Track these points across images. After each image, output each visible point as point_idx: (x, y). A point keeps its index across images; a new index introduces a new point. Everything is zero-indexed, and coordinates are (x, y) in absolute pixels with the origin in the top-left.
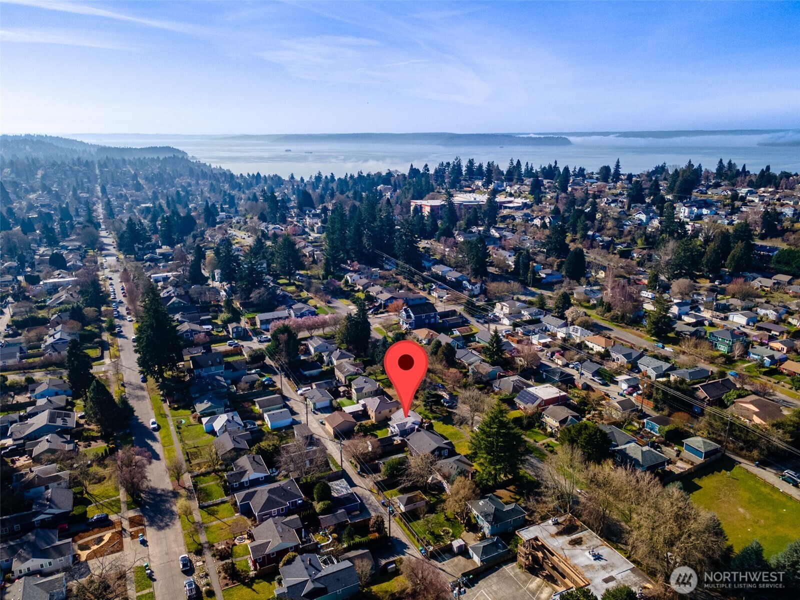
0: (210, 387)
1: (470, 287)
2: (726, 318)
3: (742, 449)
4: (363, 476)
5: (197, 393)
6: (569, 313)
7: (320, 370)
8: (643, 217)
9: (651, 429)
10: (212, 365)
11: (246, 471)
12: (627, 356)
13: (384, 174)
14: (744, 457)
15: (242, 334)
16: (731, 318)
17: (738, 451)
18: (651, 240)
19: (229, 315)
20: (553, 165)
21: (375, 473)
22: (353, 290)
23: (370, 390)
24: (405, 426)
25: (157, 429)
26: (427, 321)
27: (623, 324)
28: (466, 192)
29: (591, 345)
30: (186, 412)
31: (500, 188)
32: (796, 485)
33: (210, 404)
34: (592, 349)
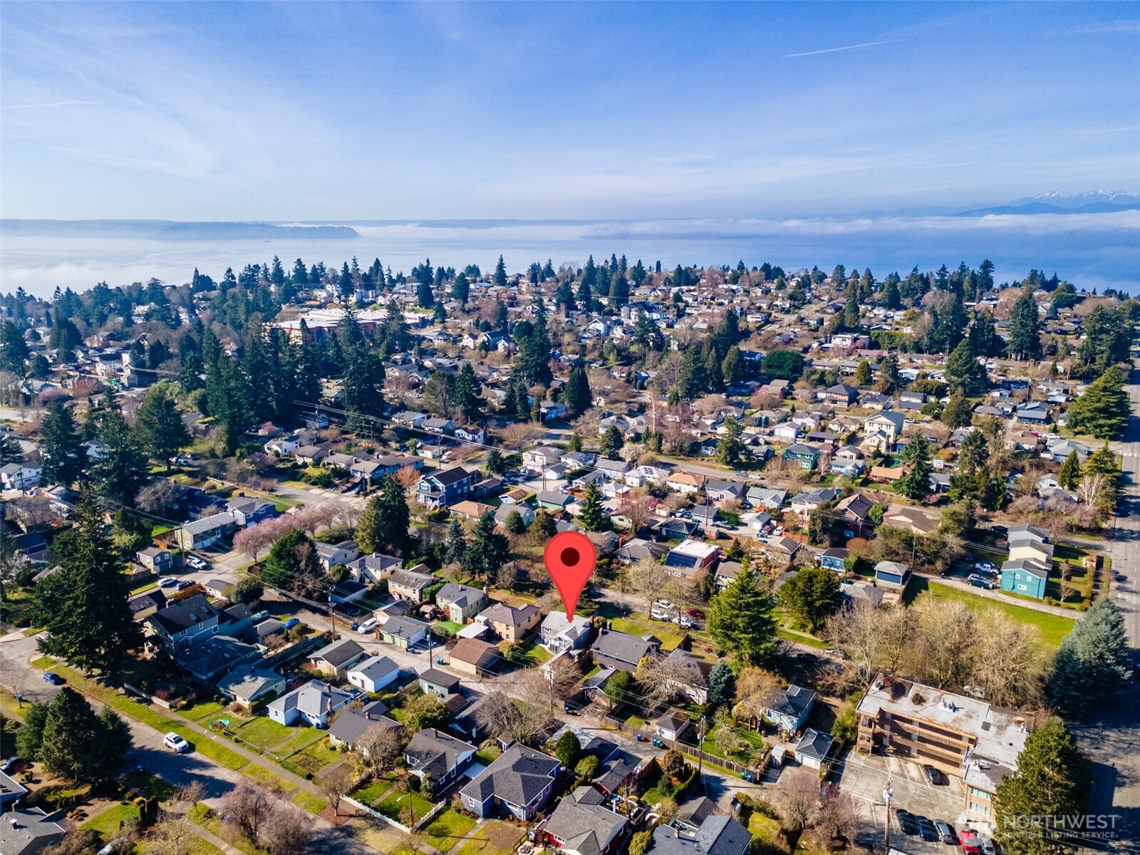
0: (227, 655)
1: (470, 437)
2: (771, 434)
3: (923, 564)
4: (576, 714)
5: (210, 671)
6: (623, 452)
7: (364, 590)
8: (600, 327)
9: (830, 566)
10: (199, 620)
11: (444, 755)
12: (732, 490)
13: (145, 286)
14: (927, 572)
15: (170, 563)
16: (776, 433)
17: (919, 567)
18: (623, 353)
19: (134, 537)
20: (425, 264)
21: (587, 705)
22: (296, 466)
23: (475, 600)
24: (576, 633)
25: (191, 748)
26: (459, 491)
27: (682, 457)
28: (312, 307)
29: (676, 486)
30: (211, 707)
31: (366, 300)
32: (987, 587)
33: (261, 681)
34: (678, 491)
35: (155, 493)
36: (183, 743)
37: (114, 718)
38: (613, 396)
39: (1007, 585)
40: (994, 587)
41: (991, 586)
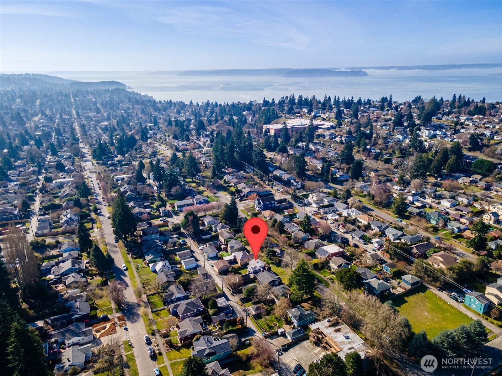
0: (152, 246)
1: (295, 184)
2: (439, 203)
3: (431, 281)
4: (234, 295)
5: (145, 250)
6: (350, 201)
7: (211, 235)
8: (400, 137)
9: (386, 270)
10: (153, 234)
11: (174, 293)
12: (379, 227)
15: (167, 213)
16: (442, 203)
18: (403, 152)
19: (160, 203)
20: (351, 99)
21: (240, 294)
22: (228, 186)
23: (237, 248)
24: (256, 268)
25: (126, 270)
26: (270, 206)
27: (381, 207)
28: (297, 116)
29: (360, 220)
30: (141, 260)
31: (317, 115)
32: (457, 301)
33: (152, 256)
34: (361, 223)
35: (176, 189)
36: (125, 268)
37: (109, 256)
38: (380, 173)
39: (467, 303)
40: (461, 302)
41: (460, 301)
